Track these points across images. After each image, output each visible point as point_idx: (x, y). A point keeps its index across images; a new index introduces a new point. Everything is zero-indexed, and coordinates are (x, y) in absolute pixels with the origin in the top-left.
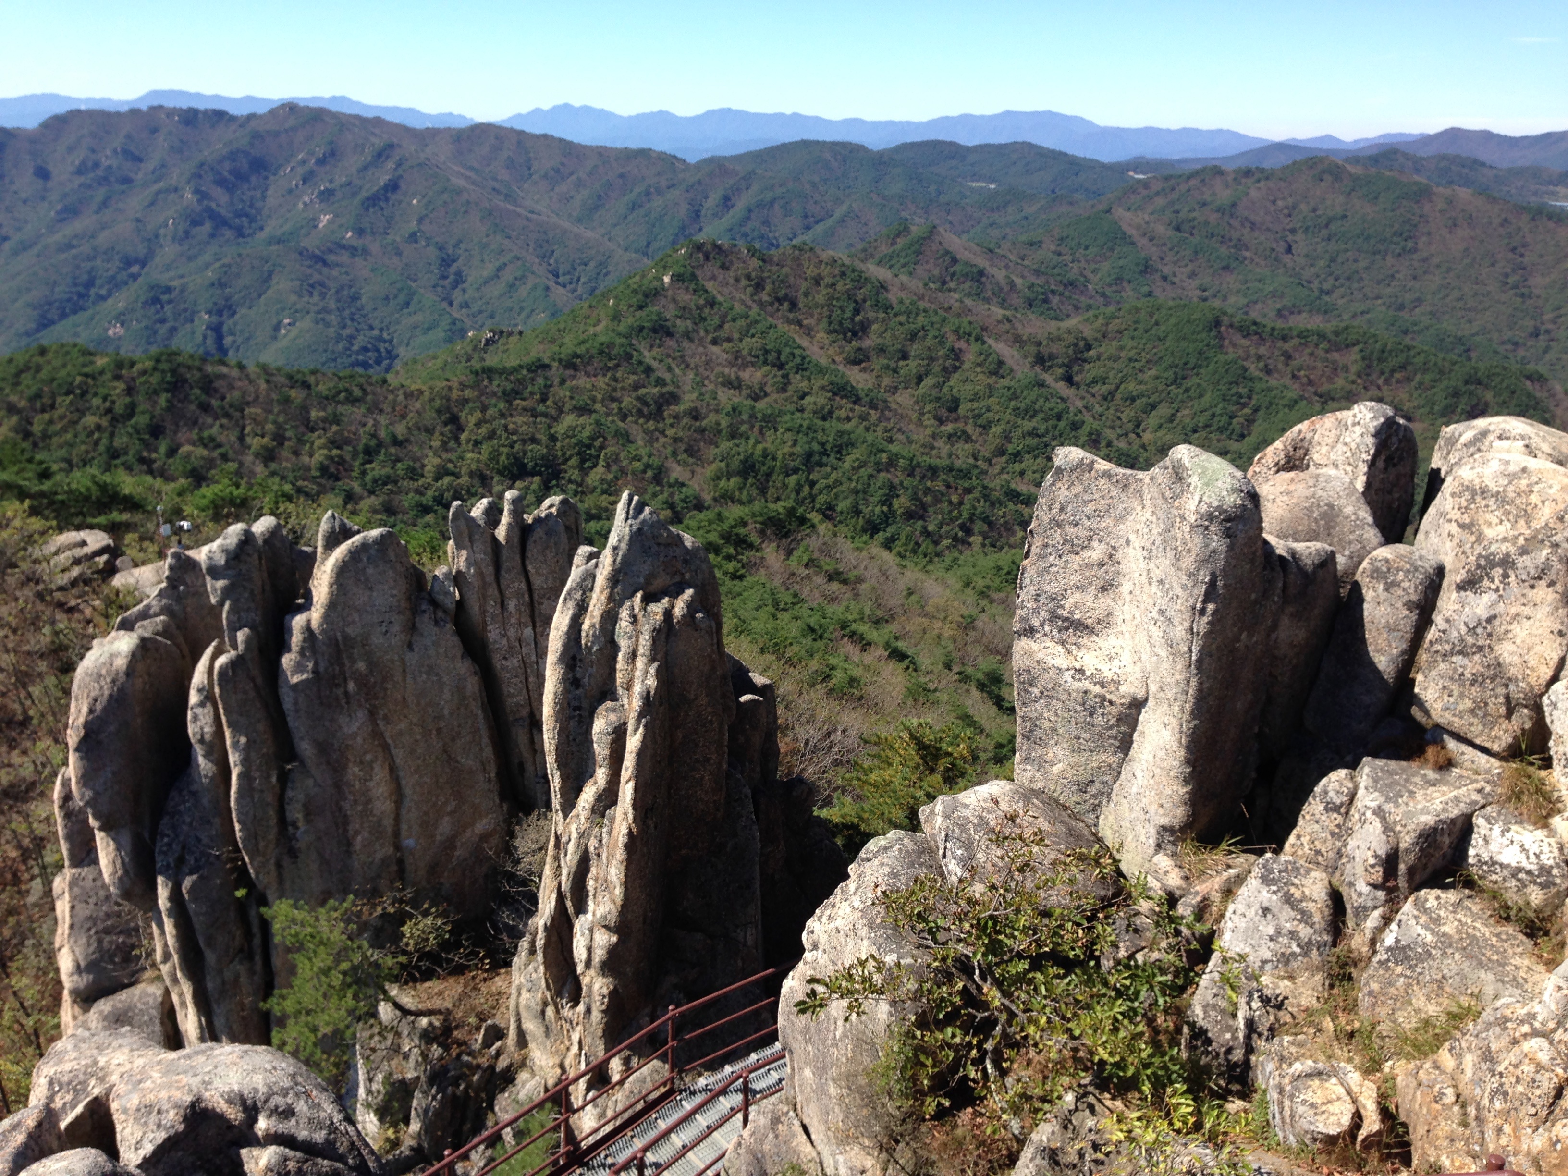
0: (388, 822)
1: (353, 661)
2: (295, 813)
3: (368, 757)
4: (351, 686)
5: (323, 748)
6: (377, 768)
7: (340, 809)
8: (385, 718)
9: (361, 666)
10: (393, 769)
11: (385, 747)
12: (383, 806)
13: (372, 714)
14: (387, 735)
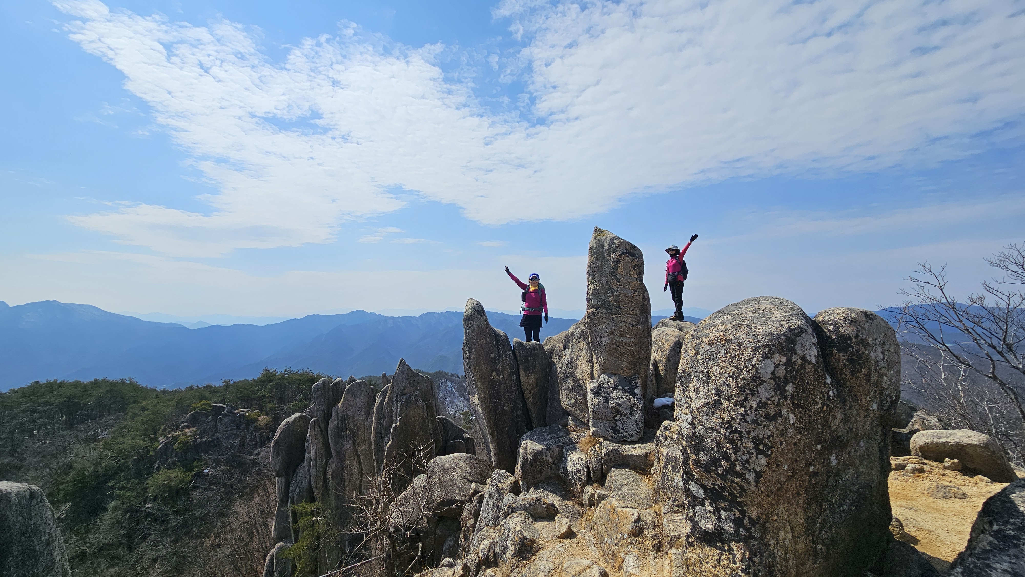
0: (358, 482)
1: (349, 424)
2: (329, 476)
3: (352, 458)
4: (348, 432)
5: (339, 453)
6: (355, 462)
7: (343, 476)
8: (358, 444)
9: (351, 425)
10: (360, 464)
11: (358, 455)
12: (356, 476)
13: (354, 443)
14: (359, 450)
